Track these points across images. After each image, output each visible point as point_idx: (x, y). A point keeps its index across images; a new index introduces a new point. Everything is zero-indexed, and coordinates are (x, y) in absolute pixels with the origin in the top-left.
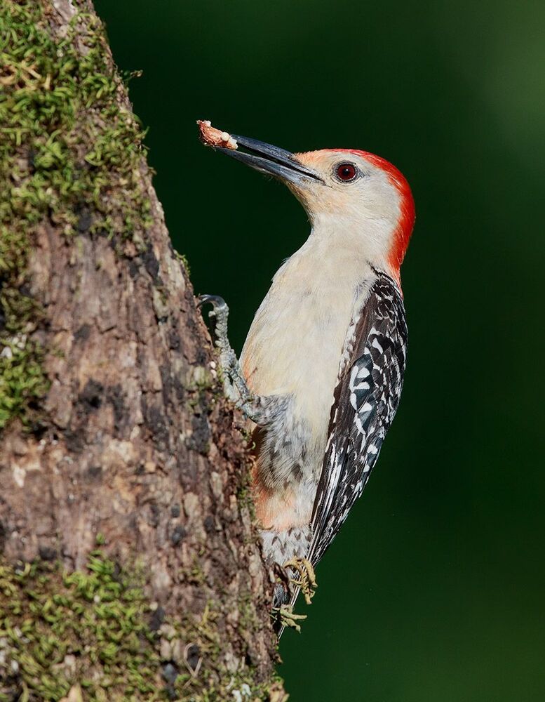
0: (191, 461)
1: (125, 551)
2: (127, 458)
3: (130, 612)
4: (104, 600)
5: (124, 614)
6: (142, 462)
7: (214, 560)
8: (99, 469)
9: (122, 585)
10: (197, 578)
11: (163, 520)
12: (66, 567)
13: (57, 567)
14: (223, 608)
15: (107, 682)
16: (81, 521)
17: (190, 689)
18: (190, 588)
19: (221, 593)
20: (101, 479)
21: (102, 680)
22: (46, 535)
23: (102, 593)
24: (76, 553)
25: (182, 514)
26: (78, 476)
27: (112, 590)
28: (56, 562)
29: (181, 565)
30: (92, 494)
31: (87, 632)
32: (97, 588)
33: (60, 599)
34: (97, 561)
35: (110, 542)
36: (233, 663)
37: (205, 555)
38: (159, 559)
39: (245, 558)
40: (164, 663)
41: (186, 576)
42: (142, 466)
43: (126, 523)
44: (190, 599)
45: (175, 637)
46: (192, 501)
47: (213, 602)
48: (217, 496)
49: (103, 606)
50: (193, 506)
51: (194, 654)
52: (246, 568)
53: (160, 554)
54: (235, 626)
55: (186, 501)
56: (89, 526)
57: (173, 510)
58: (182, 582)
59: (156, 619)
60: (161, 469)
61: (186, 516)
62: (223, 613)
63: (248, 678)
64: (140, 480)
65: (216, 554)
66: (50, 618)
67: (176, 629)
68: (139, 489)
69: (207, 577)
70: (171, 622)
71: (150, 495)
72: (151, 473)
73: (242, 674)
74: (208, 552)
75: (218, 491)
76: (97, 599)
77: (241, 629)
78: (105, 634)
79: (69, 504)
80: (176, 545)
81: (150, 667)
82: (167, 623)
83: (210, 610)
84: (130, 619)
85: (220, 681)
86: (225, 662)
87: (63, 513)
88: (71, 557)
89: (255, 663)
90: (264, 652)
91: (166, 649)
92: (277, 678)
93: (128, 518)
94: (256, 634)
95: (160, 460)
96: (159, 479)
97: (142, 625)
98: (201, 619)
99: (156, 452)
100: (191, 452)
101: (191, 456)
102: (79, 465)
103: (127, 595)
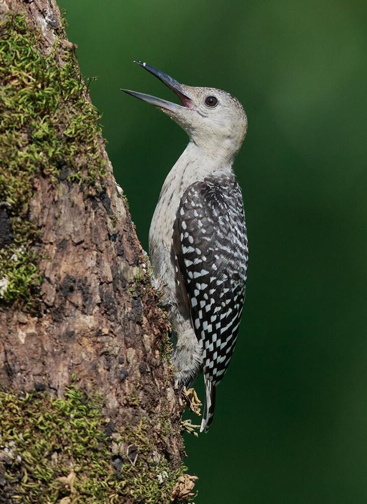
0: (131, 327)
1: (89, 385)
2: (91, 326)
3: (93, 424)
4: (76, 417)
5: (89, 426)
6: (100, 328)
7: (145, 391)
8: (73, 332)
9: (88, 407)
10: (135, 403)
11: (113, 365)
12: (52, 396)
13: (46, 396)
14: (151, 421)
15: (78, 469)
16: (61, 365)
17: (131, 474)
18: (130, 409)
19: (150, 412)
20: (74, 339)
21: (74, 468)
22: (39, 375)
23: (75, 412)
24: (58, 386)
25: (125, 361)
26: (59, 336)
27: (81, 410)
28: (45, 392)
29: (125, 394)
30: (68, 348)
31: (65, 437)
32: (72, 409)
33: (48, 416)
34: (71, 391)
35: (80, 379)
36: (157, 458)
37: (140, 388)
38: (111, 390)
39: (165, 390)
40: (114, 458)
41: (128, 401)
42: (100, 330)
43: (90, 367)
44: (131, 416)
45: (121, 440)
46: (131, 353)
47: (145, 418)
48: (147, 350)
49: (76, 420)
50: (132, 356)
51: (133, 451)
52: (165, 396)
53: (111, 387)
54: (159, 433)
55: (128, 353)
56: (66, 369)
57: (119, 359)
58: (125, 405)
59: (109, 429)
60: (112, 332)
61: (128, 363)
62: (151, 425)
63: (166, 467)
64: (99, 339)
65: (146, 388)
66: (42, 428)
67: (121, 435)
68: (98, 346)
69: (141, 402)
70: (119, 431)
71: (105, 349)
72: (106, 335)
73: (163, 465)
74: (142, 386)
75: (148, 347)
76: (72, 416)
77: (162, 435)
78: (77, 439)
79: (54, 355)
80: (122, 381)
81: (105, 460)
82: (117, 432)
83: (143, 424)
84: (93, 428)
85: (149, 469)
86: (152, 456)
87: (50, 360)
88: (55, 389)
89: (171, 457)
90: (176, 451)
91: (115, 448)
92: (184, 466)
93: (91, 364)
94: (171, 438)
95: (112, 327)
96: (111, 338)
97: (100, 432)
98: (137, 429)
99: (109, 321)
100: (131, 321)
101: (131, 324)
102: (61, 330)
103: (91, 414)
